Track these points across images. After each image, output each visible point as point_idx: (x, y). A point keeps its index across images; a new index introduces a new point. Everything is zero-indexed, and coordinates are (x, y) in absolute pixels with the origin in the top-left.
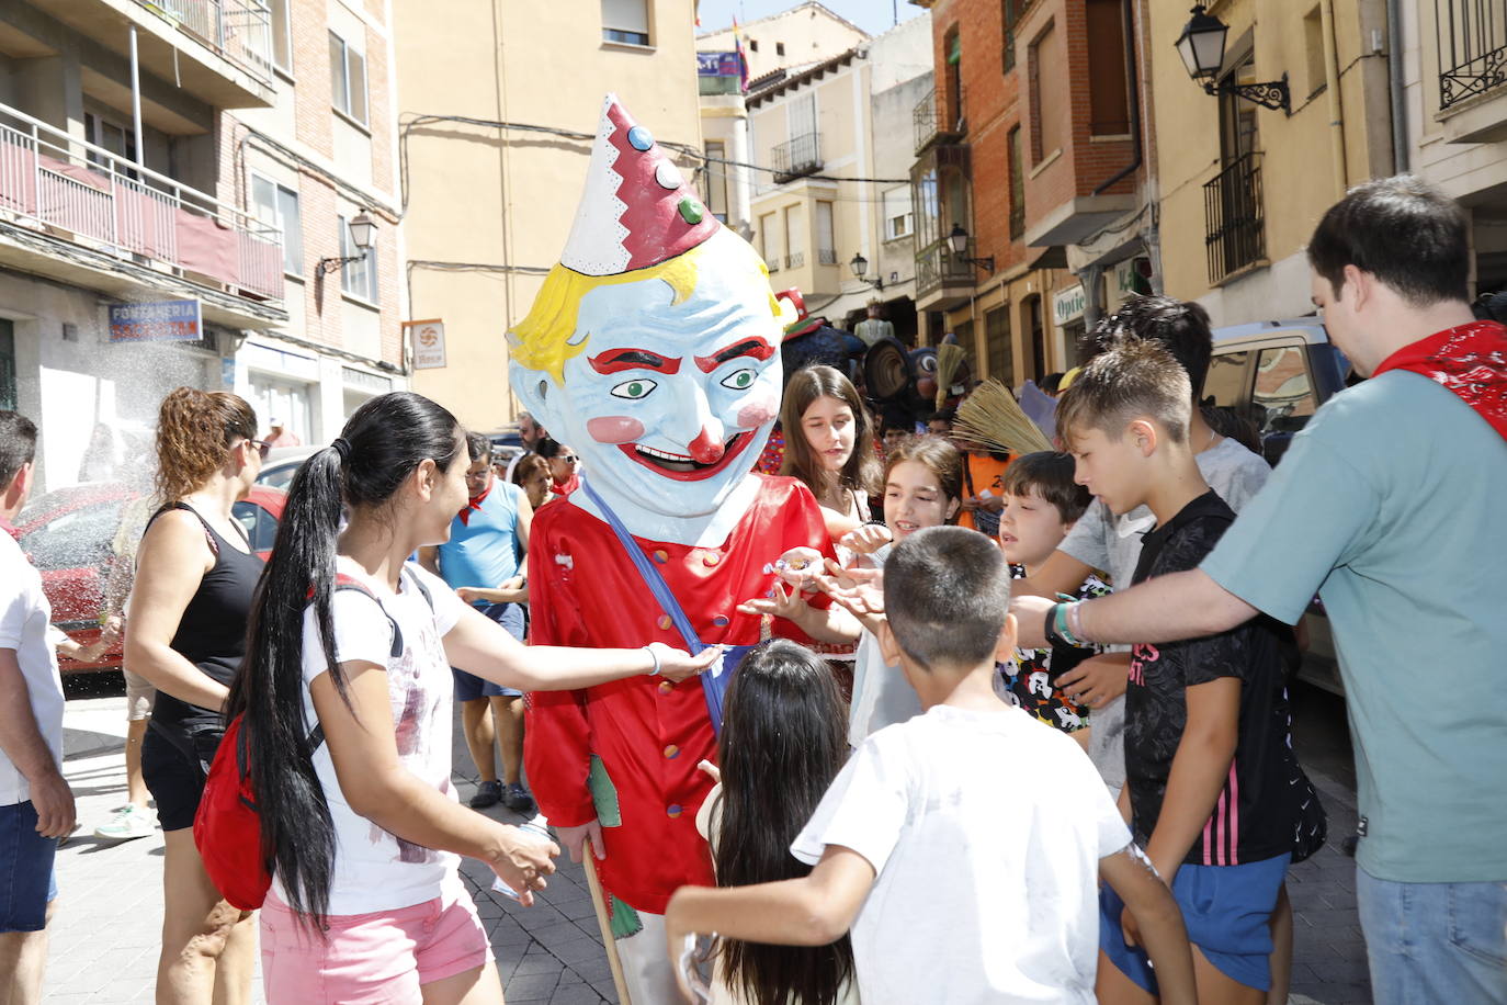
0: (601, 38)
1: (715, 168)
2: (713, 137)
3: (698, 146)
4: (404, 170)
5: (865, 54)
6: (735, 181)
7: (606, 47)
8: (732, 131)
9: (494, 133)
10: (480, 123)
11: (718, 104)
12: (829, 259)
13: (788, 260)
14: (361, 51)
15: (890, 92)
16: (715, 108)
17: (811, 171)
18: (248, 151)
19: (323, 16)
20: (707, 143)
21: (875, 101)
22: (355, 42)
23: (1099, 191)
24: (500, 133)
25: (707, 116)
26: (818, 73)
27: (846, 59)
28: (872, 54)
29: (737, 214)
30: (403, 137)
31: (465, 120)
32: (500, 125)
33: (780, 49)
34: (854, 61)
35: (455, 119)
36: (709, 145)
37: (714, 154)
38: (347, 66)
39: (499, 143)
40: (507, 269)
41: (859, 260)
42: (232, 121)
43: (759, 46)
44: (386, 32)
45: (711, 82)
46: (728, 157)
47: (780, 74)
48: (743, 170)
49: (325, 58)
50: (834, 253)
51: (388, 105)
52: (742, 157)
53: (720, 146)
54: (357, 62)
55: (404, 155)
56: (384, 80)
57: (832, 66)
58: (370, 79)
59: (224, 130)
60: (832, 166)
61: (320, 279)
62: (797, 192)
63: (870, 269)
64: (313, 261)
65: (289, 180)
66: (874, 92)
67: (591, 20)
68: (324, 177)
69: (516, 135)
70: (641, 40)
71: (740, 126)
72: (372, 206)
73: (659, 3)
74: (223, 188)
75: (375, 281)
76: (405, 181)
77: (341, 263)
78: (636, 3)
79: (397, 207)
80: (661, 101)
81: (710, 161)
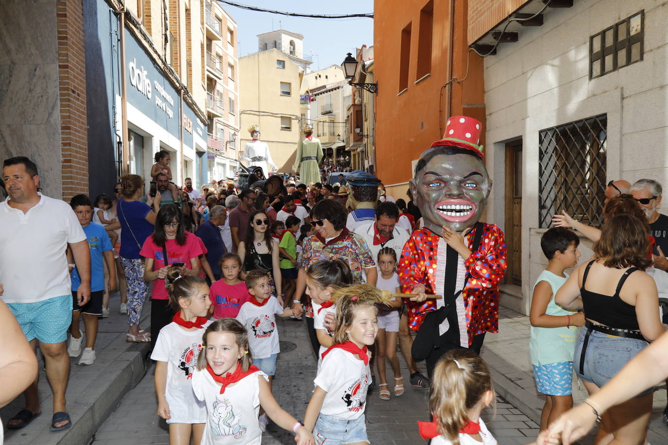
0: (280, 94)
1: (303, 120)
3: (299, 115)
4: (240, 121)
5: (342, 87)
7: (281, 95)
8: (307, 112)
9: (258, 113)
10: (255, 111)
11: (304, 106)
12: (333, 134)
13: (323, 133)
15: (347, 96)
17: (329, 113)
18: (218, 124)
19: (228, 95)
20: (302, 114)
21: (344, 98)
22: (233, 98)
23: (357, 141)
24: (259, 113)
25: (302, 109)
26: (332, 90)
27: (338, 88)
28: (344, 87)
30: (240, 114)
31: (252, 111)
32: (259, 112)
33: (327, 77)
34: (340, 88)
35: (250, 111)
37: (303, 117)
38: (231, 102)
39: (259, 115)
41: (339, 135)
42: (215, 119)
43: (321, 76)
44: (238, 94)
45: (303, 102)
46: (306, 118)
47: (324, 87)
49: (228, 103)
51: (238, 108)
52: (309, 118)
53: (304, 115)
54: (233, 101)
55: (240, 118)
56: (237, 104)
57: (335, 89)
58: (235, 104)
59: (214, 121)
60: (334, 112)
61: (226, 145)
62: (326, 118)
63: (341, 138)
64: (225, 142)
65: (222, 127)
66: (344, 96)
67: (278, 90)
68: (228, 126)
69: (262, 114)
70: (288, 94)
71: (309, 110)
72: (235, 129)
73: (293, 86)
74: (214, 131)
75: (235, 143)
76: (240, 123)
77: (230, 142)
78: (288, 85)
79: (239, 129)
80: (292, 106)
81: (302, 119)
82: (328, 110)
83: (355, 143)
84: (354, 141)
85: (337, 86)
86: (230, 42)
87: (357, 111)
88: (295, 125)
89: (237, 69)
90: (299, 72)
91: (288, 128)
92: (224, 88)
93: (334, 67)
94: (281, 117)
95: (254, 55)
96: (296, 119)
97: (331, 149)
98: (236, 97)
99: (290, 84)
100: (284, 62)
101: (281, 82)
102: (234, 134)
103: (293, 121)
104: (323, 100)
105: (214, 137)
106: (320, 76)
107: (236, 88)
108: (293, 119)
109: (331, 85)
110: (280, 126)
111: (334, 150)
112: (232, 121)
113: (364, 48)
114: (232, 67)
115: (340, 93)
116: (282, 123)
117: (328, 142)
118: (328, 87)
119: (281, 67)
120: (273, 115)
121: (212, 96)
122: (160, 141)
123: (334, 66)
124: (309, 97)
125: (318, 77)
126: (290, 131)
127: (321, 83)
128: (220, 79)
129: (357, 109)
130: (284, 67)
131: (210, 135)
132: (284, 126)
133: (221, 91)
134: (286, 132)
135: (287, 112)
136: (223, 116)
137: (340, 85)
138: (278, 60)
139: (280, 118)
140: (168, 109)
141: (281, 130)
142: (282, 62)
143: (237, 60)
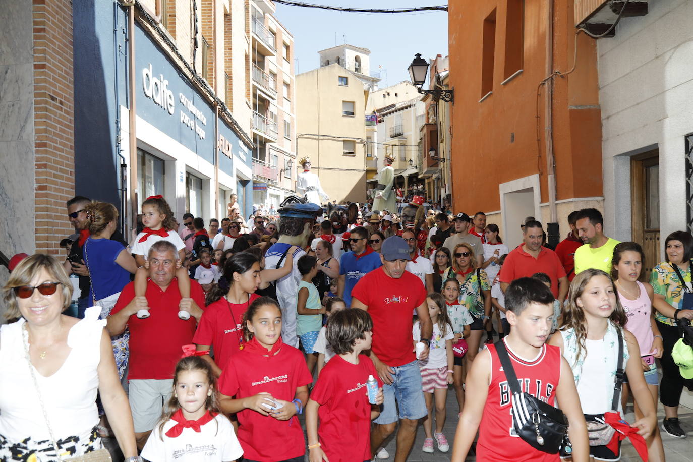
0: (342, 114)
2: (368, 136)
3: (364, 138)
4: (297, 146)
5: (414, 105)
6: (374, 147)
7: (343, 116)
8: (373, 134)
9: (317, 137)
10: (314, 135)
12: (404, 159)
14: (289, 122)
15: (420, 116)
16: (369, 129)
17: (400, 134)
18: (271, 150)
19: (283, 117)
21: (416, 117)
22: (288, 121)
23: (431, 167)
24: (319, 137)
25: (367, 131)
26: (402, 109)
27: (410, 106)
28: (416, 105)
29: (373, 155)
30: (297, 139)
31: (311, 134)
32: (318, 135)
33: (396, 95)
34: (412, 107)
35: (308, 134)
36: (368, 138)
37: (369, 140)
38: (287, 125)
39: (318, 139)
40: (319, 168)
41: (411, 161)
42: (268, 144)
44: (294, 116)
45: (368, 123)
46: (372, 141)
47: (394, 106)
48: (376, 144)
49: (283, 126)
50: (405, 158)
51: (295, 132)
52: (376, 141)
53: (370, 138)
54: (289, 124)
55: (297, 143)
56: (293, 127)
57: (406, 108)
58: (291, 128)
59: (267, 147)
60: (405, 134)
61: (281, 174)
62: (396, 141)
63: (413, 164)
64: (280, 170)
65: (276, 154)
66: (417, 115)
67: (340, 109)
68: (282, 152)
69: (322, 137)
70: (352, 114)
71: (375, 133)
72: (291, 156)
73: (357, 105)
74: (266, 158)
75: (290, 172)
76: (297, 149)
77: (285, 170)
78: (351, 105)
79: (295, 156)
80: (356, 128)
81: (368, 143)
82: (398, 131)
83: (430, 169)
84: (428, 167)
85: (408, 104)
86: (286, 58)
87: (431, 131)
88: (360, 149)
89: (294, 87)
90: (364, 89)
91: (352, 154)
92: (278, 109)
93: (406, 83)
94: (344, 141)
95: (312, 71)
96: (361, 143)
97: (402, 177)
98: (292, 118)
99: (353, 103)
100: (347, 78)
101: (343, 101)
102: (290, 161)
103: (357, 145)
104: (392, 121)
105: (267, 165)
106: (388, 94)
107: (292, 109)
108: (357, 143)
109: (401, 104)
110: (342, 151)
111: (405, 178)
112: (287, 146)
113: (439, 58)
114: (288, 85)
115: (412, 111)
116: (344, 148)
117: (398, 168)
118: (398, 106)
119: (343, 84)
120: (334, 138)
121: (263, 118)
122: (186, 165)
123: (404, 82)
124: (375, 118)
125: (386, 94)
126: (354, 156)
127: (389, 102)
128: (273, 99)
129: (431, 128)
130: (346, 84)
131: (262, 163)
132: (347, 151)
133: (275, 113)
134: (349, 159)
135: (351, 135)
136: (276, 141)
137: (411, 103)
138: (339, 77)
139: (342, 142)
140: (198, 128)
141: (344, 155)
142: (345, 79)
143: (293, 78)
